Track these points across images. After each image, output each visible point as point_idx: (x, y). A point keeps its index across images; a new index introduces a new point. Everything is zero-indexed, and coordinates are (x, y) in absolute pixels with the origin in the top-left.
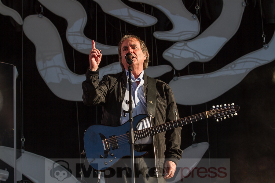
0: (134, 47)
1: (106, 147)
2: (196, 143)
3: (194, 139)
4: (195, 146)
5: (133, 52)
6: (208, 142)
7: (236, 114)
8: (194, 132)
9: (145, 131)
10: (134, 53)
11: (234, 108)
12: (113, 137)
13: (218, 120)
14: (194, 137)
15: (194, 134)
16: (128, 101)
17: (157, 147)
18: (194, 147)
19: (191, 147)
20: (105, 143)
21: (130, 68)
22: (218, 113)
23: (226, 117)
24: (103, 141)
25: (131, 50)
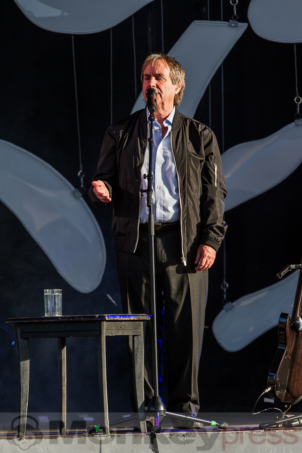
0: (158, 77)
3: (298, 109)
4: (300, 123)
5: (157, 85)
10: (157, 87)
14: (298, 105)
15: (298, 100)
16: (147, 175)
17: (185, 222)
18: (297, 125)
19: (293, 124)
21: (152, 117)
25: (154, 82)
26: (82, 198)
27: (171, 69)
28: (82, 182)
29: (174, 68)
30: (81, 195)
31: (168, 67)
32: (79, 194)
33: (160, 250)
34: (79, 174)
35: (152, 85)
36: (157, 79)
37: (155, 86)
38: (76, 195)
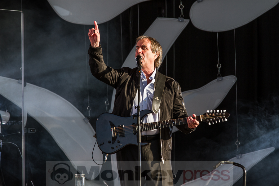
0: (144, 47)
1: (114, 135)
2: (221, 76)
3: (219, 71)
4: (220, 80)
5: (142, 52)
6: (235, 76)
7: (226, 120)
8: (220, 63)
9: (148, 125)
10: (142, 53)
11: (225, 115)
12: (121, 126)
13: (210, 124)
14: (219, 69)
15: (219, 66)
16: (136, 106)
18: (218, 81)
19: (216, 80)
20: (114, 130)
22: (210, 118)
23: (218, 121)
24: (112, 129)
25: (140, 50)
26: (89, 123)
27: (152, 44)
28: (89, 113)
29: (154, 43)
30: (88, 121)
31: (150, 42)
32: (87, 121)
33: (144, 152)
34: (87, 108)
35: (139, 51)
36: (142, 49)
37: (141, 52)
38: (86, 121)
